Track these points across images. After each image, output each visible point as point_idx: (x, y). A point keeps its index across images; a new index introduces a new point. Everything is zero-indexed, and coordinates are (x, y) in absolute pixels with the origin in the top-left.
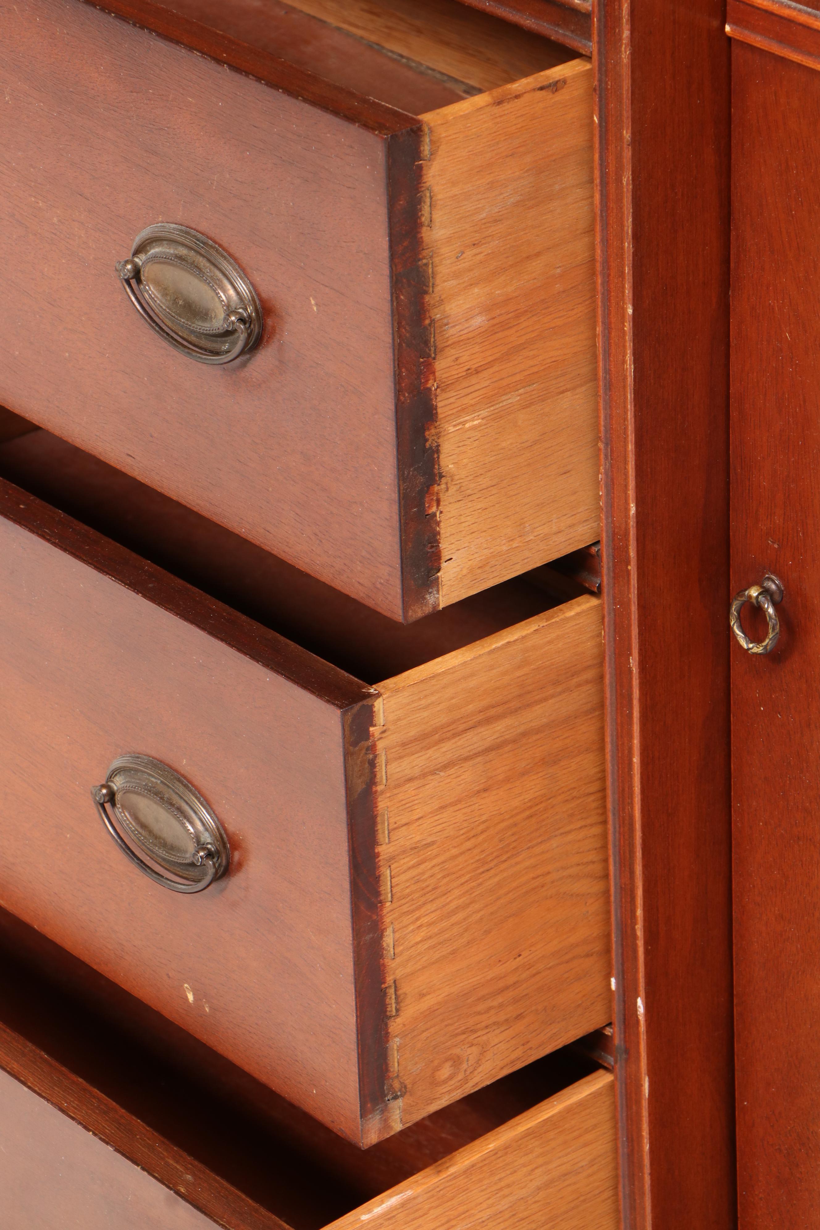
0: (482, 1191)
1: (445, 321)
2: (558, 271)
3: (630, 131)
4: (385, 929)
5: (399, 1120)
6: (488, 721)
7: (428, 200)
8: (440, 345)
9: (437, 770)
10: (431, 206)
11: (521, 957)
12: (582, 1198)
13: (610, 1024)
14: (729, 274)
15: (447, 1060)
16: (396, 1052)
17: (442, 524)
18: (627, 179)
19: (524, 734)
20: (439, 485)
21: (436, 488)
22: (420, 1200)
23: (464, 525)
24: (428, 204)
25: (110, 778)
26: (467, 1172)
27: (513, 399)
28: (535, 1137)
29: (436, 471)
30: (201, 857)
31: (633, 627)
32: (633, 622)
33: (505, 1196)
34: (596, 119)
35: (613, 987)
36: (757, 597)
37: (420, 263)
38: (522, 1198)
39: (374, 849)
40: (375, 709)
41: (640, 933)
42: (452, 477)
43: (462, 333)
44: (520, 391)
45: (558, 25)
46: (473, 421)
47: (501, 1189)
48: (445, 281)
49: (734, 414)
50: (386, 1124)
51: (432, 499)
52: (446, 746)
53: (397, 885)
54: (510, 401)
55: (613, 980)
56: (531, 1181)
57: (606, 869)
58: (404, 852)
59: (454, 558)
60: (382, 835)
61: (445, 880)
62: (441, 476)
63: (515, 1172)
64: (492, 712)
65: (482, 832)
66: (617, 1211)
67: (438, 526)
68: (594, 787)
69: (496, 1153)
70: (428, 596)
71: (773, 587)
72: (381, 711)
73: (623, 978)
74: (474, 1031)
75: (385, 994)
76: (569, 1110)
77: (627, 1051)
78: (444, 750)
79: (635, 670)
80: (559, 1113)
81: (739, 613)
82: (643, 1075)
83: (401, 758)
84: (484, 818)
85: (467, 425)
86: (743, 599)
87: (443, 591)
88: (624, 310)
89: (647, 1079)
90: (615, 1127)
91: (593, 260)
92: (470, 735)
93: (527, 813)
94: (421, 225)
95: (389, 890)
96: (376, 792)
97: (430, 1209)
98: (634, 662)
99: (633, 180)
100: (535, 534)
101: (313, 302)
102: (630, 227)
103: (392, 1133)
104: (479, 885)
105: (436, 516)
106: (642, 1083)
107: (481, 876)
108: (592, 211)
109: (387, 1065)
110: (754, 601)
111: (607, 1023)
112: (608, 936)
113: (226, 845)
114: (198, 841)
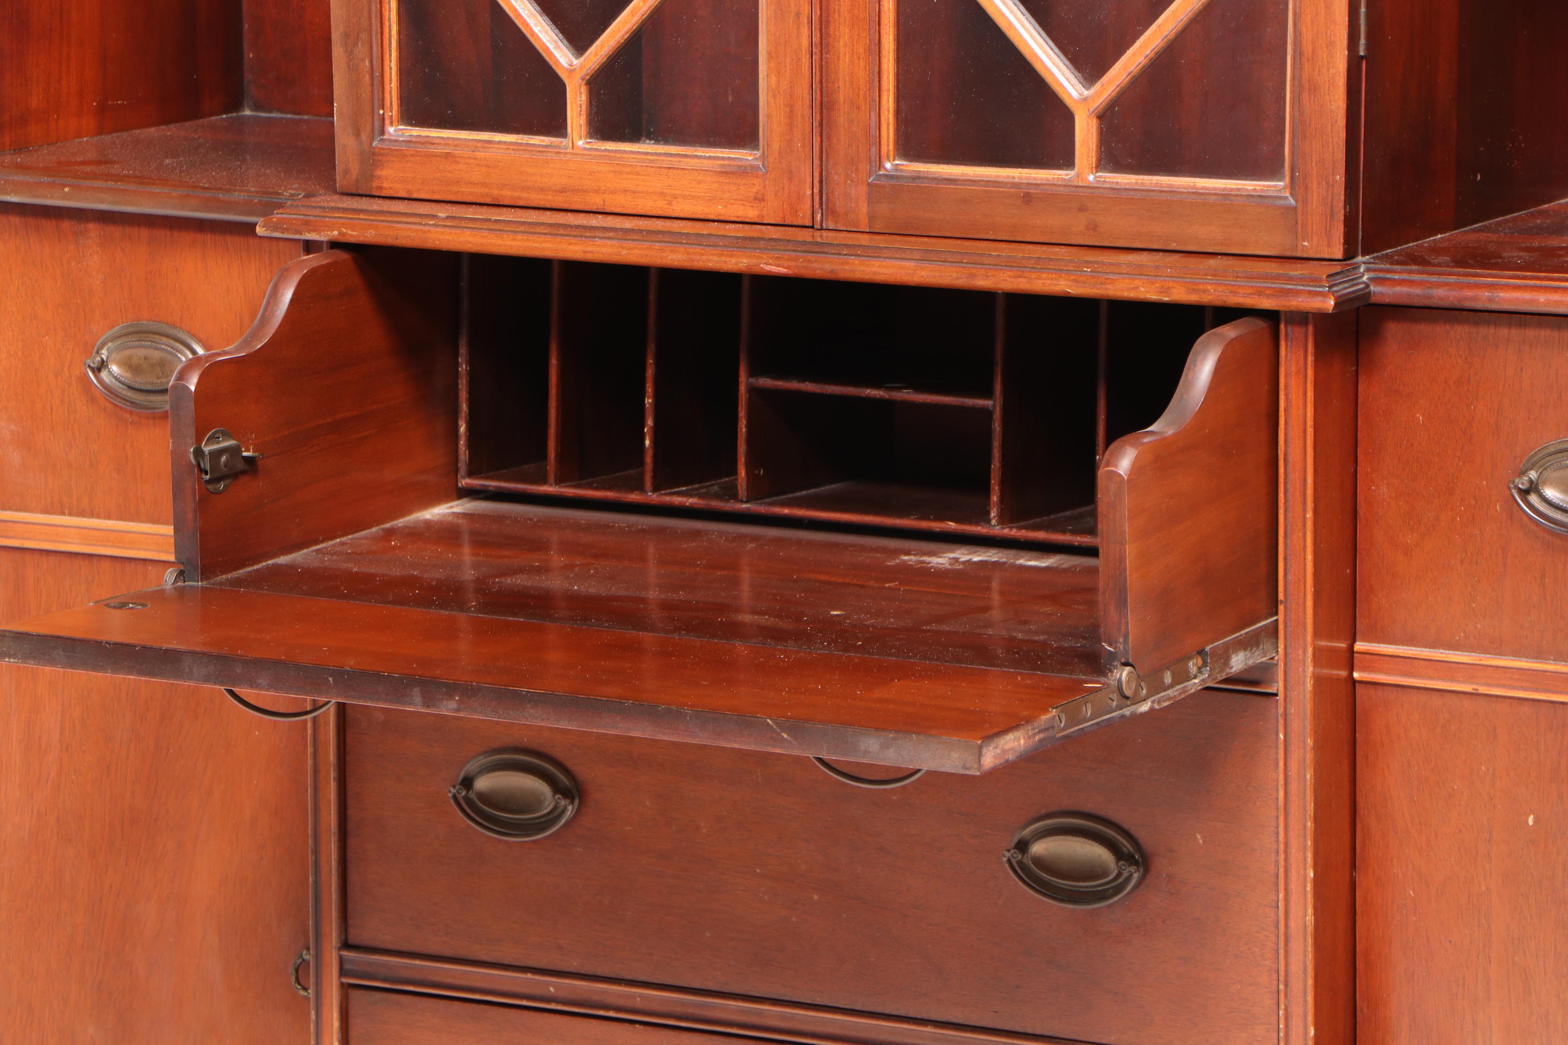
101: (1199, 837)
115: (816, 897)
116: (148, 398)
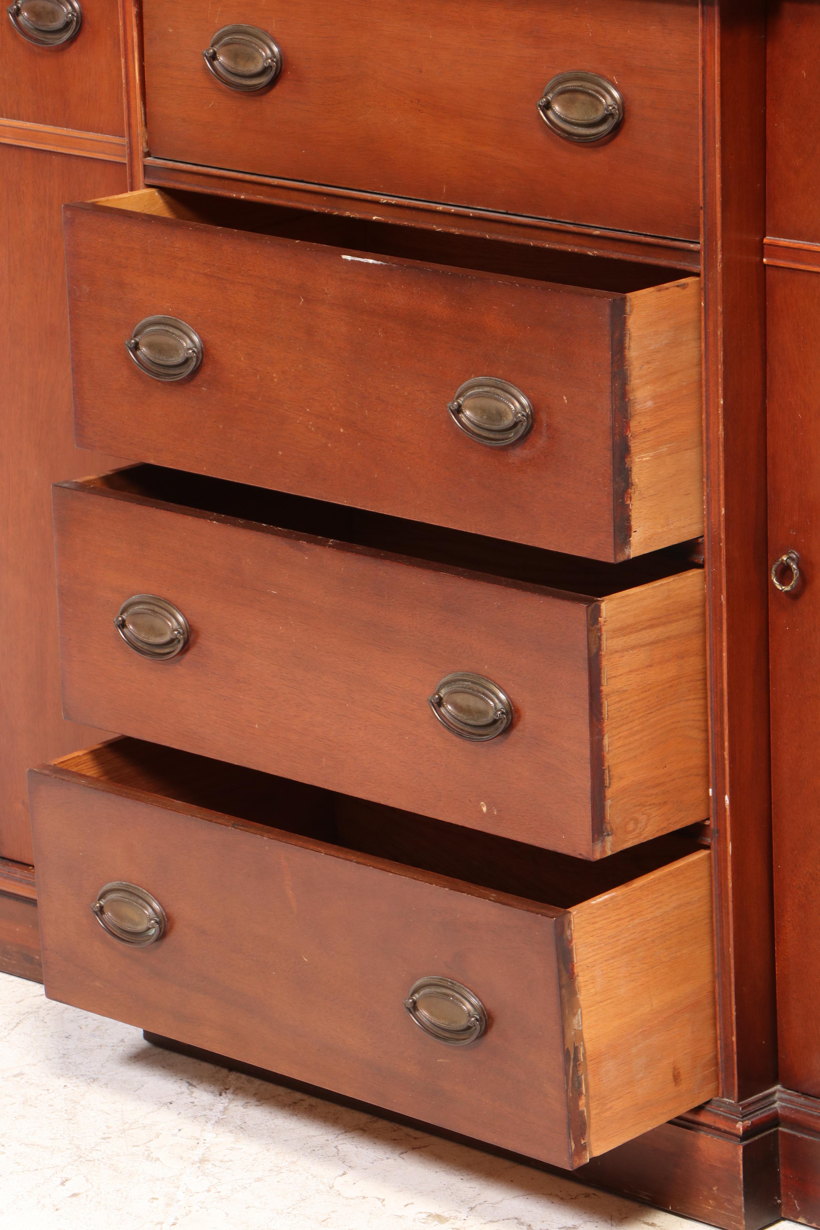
0: (648, 902)
1: (635, 401)
2: (684, 384)
3: (721, 307)
4: (604, 735)
5: (609, 849)
6: (652, 626)
7: (628, 335)
8: (633, 414)
9: (628, 649)
10: (629, 338)
11: (666, 768)
12: (694, 920)
13: (708, 819)
14: (766, 390)
15: (631, 820)
16: (608, 808)
17: (632, 511)
18: (720, 332)
19: (669, 638)
20: (631, 489)
21: (630, 491)
22: (619, 898)
23: (642, 513)
24: (628, 337)
25: (439, 691)
26: (641, 888)
27: (664, 449)
28: (673, 877)
29: (630, 481)
30: (499, 714)
31: (723, 578)
32: (723, 575)
33: (658, 908)
34: (703, 304)
35: (711, 794)
36: (786, 560)
37: (624, 368)
38: (667, 912)
39: (600, 688)
40: (602, 608)
41: (726, 756)
42: (637, 486)
43: (642, 409)
44: (668, 445)
45: (680, 261)
46: (646, 457)
47: (656, 903)
48: (635, 380)
49: (769, 466)
50: (604, 851)
51: (628, 497)
52: (633, 636)
53: (610, 711)
54: (662, 450)
55: (711, 790)
56: (671, 902)
57: (707, 726)
58: (613, 692)
59: (637, 531)
60: (604, 681)
61: (632, 714)
62: (632, 485)
63: (663, 895)
64: (654, 622)
65: (649, 690)
66: (712, 931)
67: (631, 511)
68: (700, 677)
69: (655, 881)
70: (625, 550)
71: (794, 556)
72: (604, 610)
73: (716, 788)
74: (644, 806)
75: (604, 772)
76: (688, 865)
77: (718, 831)
78: (632, 638)
79: (724, 603)
80: (684, 865)
81: (776, 572)
82: (728, 841)
83: (612, 638)
84: (650, 682)
85: (644, 459)
86: (779, 563)
87: (632, 549)
88: (718, 402)
89: (730, 844)
90: (711, 881)
91: (701, 380)
92: (643, 632)
93: (670, 684)
94: (625, 348)
95: (606, 713)
96: (601, 655)
97: (624, 905)
98: (723, 598)
99: (723, 332)
100: (674, 525)
101: (565, 398)
102: (722, 357)
103: (607, 856)
104: (647, 720)
105: (629, 506)
106: (728, 846)
107: (649, 715)
108: (701, 354)
109: (604, 814)
110: (785, 562)
111: (707, 818)
112: (707, 766)
113: (513, 708)
114: (496, 708)
115: (342, 430)
116: (46, 36)
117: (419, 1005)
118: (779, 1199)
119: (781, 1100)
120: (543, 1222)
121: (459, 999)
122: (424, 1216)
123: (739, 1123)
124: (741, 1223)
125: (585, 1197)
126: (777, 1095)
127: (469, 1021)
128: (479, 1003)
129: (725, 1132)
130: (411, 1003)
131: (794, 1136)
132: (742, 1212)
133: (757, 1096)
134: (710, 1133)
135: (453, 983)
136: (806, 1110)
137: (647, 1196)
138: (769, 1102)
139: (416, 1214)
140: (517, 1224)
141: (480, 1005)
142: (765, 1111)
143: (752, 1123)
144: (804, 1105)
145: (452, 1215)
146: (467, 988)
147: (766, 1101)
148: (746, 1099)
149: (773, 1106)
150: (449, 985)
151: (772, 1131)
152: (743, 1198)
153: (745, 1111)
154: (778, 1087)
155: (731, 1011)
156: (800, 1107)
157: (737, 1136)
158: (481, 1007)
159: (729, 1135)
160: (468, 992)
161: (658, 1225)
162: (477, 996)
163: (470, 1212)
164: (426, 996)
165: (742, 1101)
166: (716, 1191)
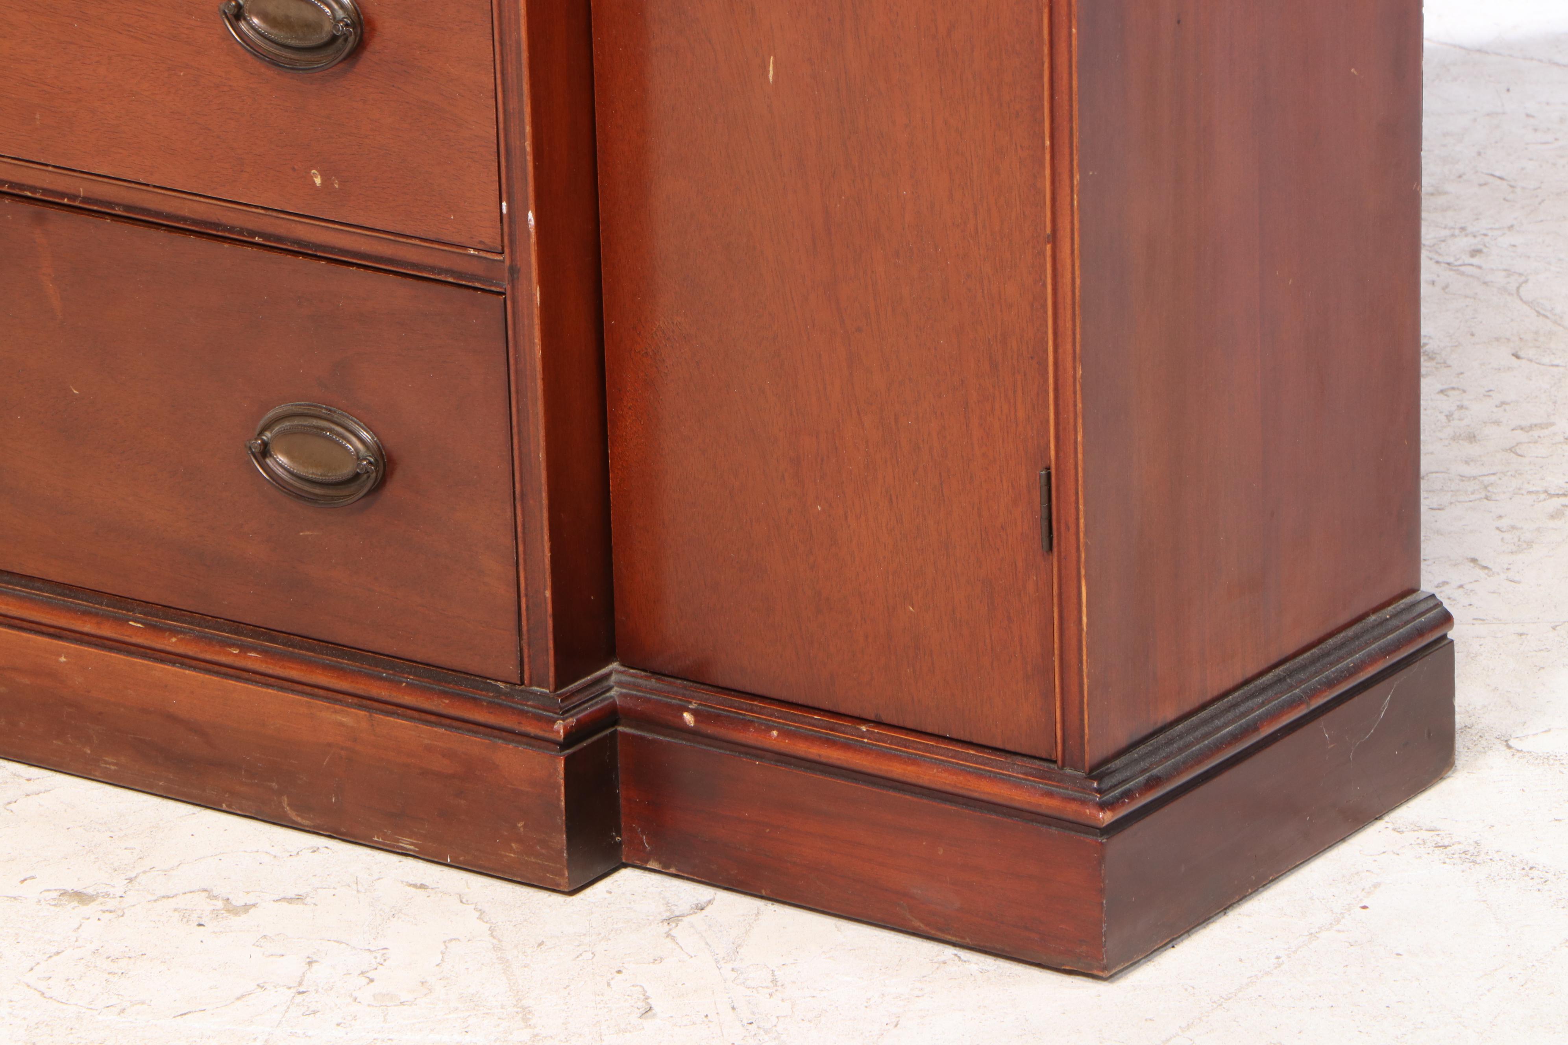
30: (342, 27)
113: (362, 17)
114: (334, 18)
117: (272, 449)
118: (617, 836)
119: (620, 684)
120: (248, 892)
121: (341, 434)
122: (55, 894)
123: (558, 722)
124: (562, 875)
125: (312, 852)
126: (614, 678)
127: (358, 465)
128: (373, 438)
129: (536, 738)
130: (260, 445)
131: (642, 738)
132: (563, 857)
133: (583, 680)
134: (513, 741)
135: (330, 410)
136: (660, 698)
137: (412, 844)
138: (602, 688)
139: (41, 893)
140: (207, 898)
141: (375, 442)
142: (597, 703)
143: (578, 721)
144: (656, 690)
145: (100, 891)
146: (353, 416)
147: (598, 687)
148: (567, 685)
149: (608, 694)
150: (323, 413)
151: (608, 732)
152: (564, 836)
153: (565, 704)
154: (615, 665)
155: (543, 551)
156: (650, 693)
157: (556, 743)
158: (377, 444)
159: (542, 742)
160: (355, 423)
161: (430, 887)
162: (369, 428)
163: (130, 885)
164: (284, 433)
165: (561, 689)
166: (522, 829)
